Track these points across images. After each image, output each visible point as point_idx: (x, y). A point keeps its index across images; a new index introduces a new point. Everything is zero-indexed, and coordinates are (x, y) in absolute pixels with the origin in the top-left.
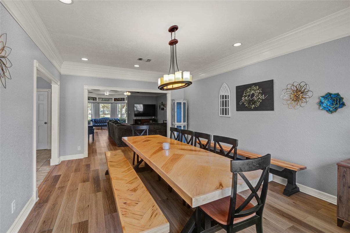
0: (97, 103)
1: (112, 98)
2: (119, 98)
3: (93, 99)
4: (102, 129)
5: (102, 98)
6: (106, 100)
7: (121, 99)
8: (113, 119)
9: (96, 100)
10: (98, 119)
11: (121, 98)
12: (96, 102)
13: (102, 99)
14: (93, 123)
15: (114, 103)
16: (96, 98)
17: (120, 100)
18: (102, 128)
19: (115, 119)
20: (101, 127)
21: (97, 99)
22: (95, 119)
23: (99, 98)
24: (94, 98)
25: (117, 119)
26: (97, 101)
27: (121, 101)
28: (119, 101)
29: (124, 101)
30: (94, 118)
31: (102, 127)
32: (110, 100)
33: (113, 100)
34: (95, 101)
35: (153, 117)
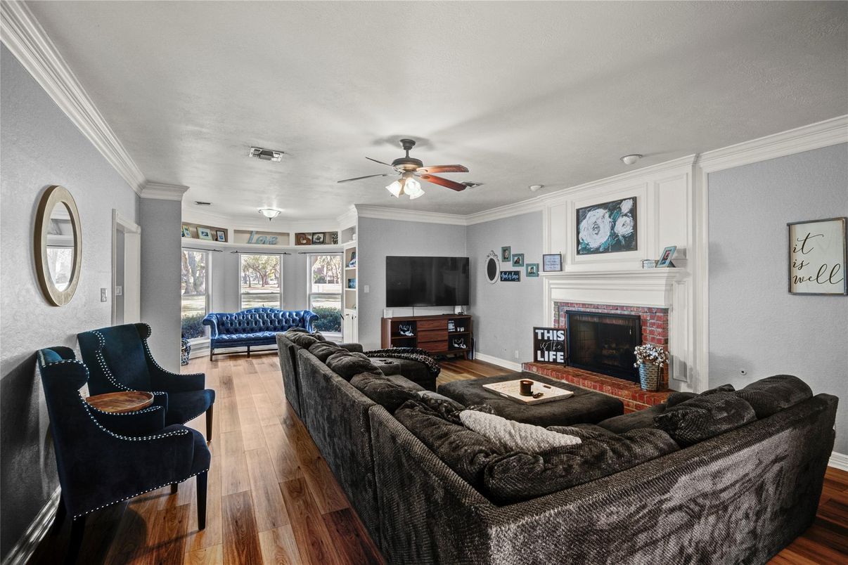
0: (229, 252)
1: (288, 234)
2: (314, 234)
3: (213, 235)
4: (249, 356)
5: (251, 232)
6: (266, 239)
7: (321, 236)
8: (290, 314)
9: (226, 241)
10: (231, 315)
11: (324, 233)
12: (226, 248)
13: (248, 236)
14: (213, 333)
15: (295, 251)
16: (225, 231)
17: (319, 239)
18: (249, 351)
19: (298, 314)
20: (245, 349)
21: (231, 235)
22: (222, 315)
23: (236, 232)
24: (218, 230)
25: (305, 312)
26: (231, 241)
27: (323, 243)
28: (314, 243)
29: (336, 242)
30: (216, 309)
31: (252, 348)
32: (280, 238)
33: (292, 238)
34: (220, 244)
35: (458, 310)
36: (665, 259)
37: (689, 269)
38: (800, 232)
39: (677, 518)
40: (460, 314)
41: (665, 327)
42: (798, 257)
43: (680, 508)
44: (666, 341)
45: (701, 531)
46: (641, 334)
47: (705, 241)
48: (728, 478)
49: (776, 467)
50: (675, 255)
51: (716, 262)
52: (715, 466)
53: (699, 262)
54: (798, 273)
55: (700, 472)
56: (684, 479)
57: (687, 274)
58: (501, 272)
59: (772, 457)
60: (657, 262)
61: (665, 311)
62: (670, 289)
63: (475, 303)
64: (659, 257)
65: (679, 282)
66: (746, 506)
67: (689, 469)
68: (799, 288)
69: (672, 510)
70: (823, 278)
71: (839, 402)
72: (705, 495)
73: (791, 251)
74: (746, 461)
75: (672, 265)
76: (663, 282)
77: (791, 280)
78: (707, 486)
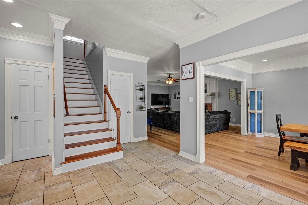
35: (167, 106)
36: (211, 95)
37: (215, 96)
38: (231, 91)
39: (211, 120)
40: (167, 107)
41: (211, 107)
42: (230, 95)
43: (211, 119)
44: (211, 109)
45: (213, 122)
46: (207, 108)
47: (218, 91)
48: (216, 117)
49: (222, 118)
50: (213, 94)
51: (219, 95)
52: (214, 115)
53: (217, 95)
54: (230, 97)
55: (213, 116)
56: (211, 116)
57: (215, 97)
58: (178, 97)
59: (221, 117)
60: (210, 95)
61: (211, 104)
62: (212, 100)
63: (171, 105)
64: (210, 94)
65: (213, 99)
66: (218, 122)
67: (212, 115)
68: (231, 99)
69: (210, 119)
70: (233, 98)
71: (231, 113)
72: (214, 118)
73: (229, 93)
74: (218, 116)
75: (212, 96)
76: (211, 99)
77: (229, 98)
78: (214, 117)
